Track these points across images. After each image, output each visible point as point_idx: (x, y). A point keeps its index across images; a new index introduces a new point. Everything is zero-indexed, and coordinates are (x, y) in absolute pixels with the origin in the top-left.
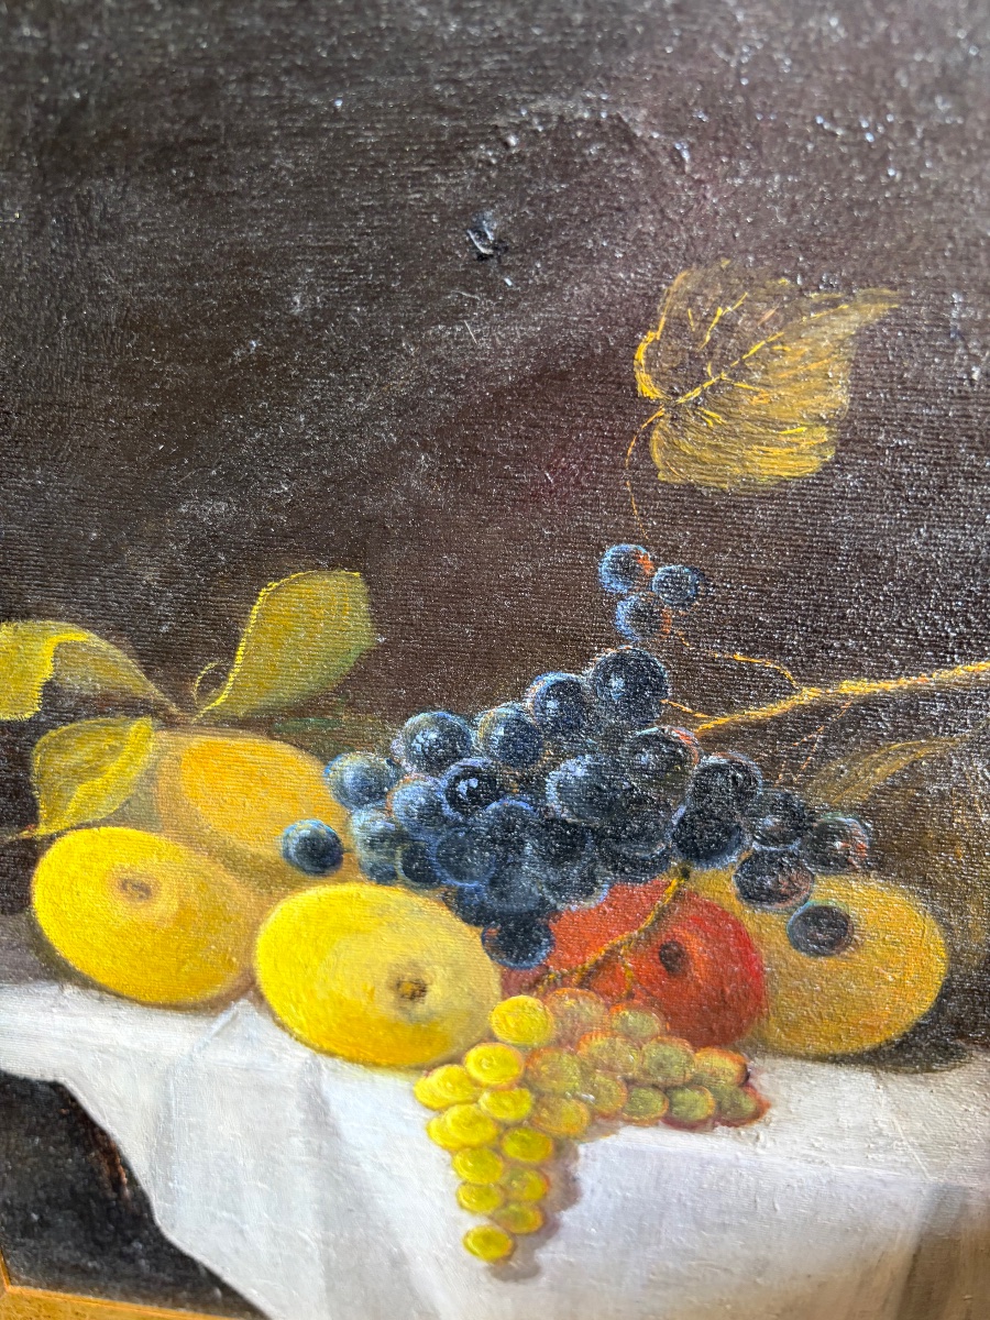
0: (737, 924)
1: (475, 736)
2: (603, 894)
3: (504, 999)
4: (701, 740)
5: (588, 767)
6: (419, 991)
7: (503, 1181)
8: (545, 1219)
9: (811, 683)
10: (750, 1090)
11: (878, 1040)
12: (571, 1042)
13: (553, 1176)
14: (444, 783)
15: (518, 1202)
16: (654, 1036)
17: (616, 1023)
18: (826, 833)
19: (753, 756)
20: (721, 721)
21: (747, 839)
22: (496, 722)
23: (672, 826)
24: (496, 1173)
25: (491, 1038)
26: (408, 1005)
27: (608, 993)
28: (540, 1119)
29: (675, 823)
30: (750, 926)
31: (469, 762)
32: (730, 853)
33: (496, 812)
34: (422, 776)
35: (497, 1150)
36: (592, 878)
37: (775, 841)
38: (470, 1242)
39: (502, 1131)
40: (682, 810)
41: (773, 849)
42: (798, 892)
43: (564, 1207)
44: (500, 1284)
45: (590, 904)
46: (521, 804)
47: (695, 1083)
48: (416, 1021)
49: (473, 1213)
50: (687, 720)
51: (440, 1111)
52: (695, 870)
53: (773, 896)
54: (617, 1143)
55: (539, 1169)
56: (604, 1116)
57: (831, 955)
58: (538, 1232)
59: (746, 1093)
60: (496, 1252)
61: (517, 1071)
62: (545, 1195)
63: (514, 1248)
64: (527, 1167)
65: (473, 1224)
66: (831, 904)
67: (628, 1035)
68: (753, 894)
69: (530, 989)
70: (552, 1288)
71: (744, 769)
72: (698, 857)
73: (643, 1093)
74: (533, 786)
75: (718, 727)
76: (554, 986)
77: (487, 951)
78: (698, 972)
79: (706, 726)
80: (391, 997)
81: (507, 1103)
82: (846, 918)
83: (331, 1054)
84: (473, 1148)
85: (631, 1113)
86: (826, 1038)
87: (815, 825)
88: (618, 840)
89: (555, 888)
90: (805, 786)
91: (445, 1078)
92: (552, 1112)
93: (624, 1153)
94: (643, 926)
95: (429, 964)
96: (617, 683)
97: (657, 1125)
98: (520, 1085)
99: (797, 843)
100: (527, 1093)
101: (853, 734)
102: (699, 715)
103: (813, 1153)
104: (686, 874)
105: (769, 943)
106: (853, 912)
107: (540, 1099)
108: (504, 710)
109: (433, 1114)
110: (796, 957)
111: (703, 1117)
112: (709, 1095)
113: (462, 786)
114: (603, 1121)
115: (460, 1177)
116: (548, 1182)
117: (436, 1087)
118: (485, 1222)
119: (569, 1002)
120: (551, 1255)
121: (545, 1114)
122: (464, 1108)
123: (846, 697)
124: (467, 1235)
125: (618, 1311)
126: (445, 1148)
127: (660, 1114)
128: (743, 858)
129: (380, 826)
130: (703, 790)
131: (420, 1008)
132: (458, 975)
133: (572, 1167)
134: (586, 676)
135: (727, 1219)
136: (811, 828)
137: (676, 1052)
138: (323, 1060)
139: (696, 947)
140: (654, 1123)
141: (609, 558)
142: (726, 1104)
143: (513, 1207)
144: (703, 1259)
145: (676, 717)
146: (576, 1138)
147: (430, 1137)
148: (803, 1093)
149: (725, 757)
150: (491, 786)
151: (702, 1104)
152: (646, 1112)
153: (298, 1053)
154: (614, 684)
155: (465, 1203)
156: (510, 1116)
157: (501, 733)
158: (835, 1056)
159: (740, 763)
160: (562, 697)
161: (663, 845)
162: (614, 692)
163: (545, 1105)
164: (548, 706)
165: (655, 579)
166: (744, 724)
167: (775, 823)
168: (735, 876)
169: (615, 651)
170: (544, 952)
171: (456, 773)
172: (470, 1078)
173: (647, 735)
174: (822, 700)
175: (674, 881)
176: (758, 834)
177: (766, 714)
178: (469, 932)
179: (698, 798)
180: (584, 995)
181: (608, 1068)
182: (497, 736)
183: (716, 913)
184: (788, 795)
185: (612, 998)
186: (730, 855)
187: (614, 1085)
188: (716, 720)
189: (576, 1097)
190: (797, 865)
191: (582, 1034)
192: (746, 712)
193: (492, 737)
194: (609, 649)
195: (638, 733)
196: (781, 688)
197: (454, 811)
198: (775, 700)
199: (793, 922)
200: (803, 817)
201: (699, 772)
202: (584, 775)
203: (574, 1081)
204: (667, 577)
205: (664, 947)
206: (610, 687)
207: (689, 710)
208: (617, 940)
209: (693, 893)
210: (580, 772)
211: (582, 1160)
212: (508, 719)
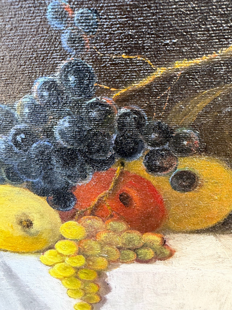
0: (148, 182)
1: (17, 114)
2: (90, 177)
3: (63, 223)
4: (116, 102)
5: (69, 122)
6: (29, 224)
7: (82, 287)
8: (101, 297)
11: (214, 223)
12: (93, 236)
13: (100, 284)
14: (10, 138)
16: (124, 231)
17: (109, 227)
18: (179, 138)
19: (141, 106)
20: (123, 91)
21: (146, 145)
22: (23, 106)
23: (112, 144)
24: (79, 285)
25: (62, 238)
26: (27, 229)
27: (102, 216)
28: (89, 265)
29: (113, 142)
30: (154, 183)
31: (18, 126)
32: (140, 153)
33: (36, 148)
34: (1, 135)
35: (77, 277)
36: (84, 170)
37: (158, 145)
38: (76, 307)
39: (76, 271)
40: (115, 136)
41: (157, 148)
42: (171, 166)
43: (107, 294)
45: (87, 181)
46: (46, 143)
47: (145, 246)
48: (31, 235)
49: (75, 298)
50: (108, 93)
51: (52, 266)
53: (162, 169)
54: (120, 270)
55: (94, 282)
56: (113, 262)
57: (191, 191)
58: (99, 302)
59: (165, 248)
60: (86, 309)
61: (76, 249)
62: (99, 290)
63: (93, 308)
64: (90, 282)
65: (76, 302)
66: (187, 170)
67: (115, 231)
68: (152, 168)
69: (72, 218)
71: (137, 113)
72: (126, 156)
73: (126, 252)
74: (49, 133)
75: (122, 94)
76: (81, 216)
77: (51, 206)
78: (137, 204)
79: (117, 94)
80: (20, 227)
81: (76, 261)
82: (194, 175)
83: (5, 251)
84: (68, 277)
85: (123, 260)
86: (194, 224)
87: (174, 135)
88: (91, 153)
89: (69, 176)
90: (166, 117)
91: (50, 254)
92: (93, 262)
93: (124, 273)
94: (110, 188)
95: (29, 213)
96: (72, 78)
97: (134, 263)
98: (78, 254)
99: (168, 144)
100: (82, 256)
101: (185, 89)
102: (112, 89)
103: (195, 266)
104: (123, 164)
105: (163, 189)
106: (197, 171)
107: (87, 258)
108: (25, 100)
109: (49, 268)
110: (176, 193)
111: (150, 258)
112: (151, 250)
113: (19, 138)
115: (66, 288)
116: (99, 287)
117: (48, 258)
118: (80, 301)
119: (89, 222)
121: (91, 263)
122: (60, 264)
123: (178, 70)
126: (58, 278)
127: (134, 259)
128: (145, 154)
130: (122, 126)
131: (32, 230)
132: (42, 216)
133: (106, 280)
134: (57, 76)
135: (166, 291)
136: (172, 136)
137: (135, 235)
138: (3, 253)
139: (134, 194)
140: (132, 262)
141: (51, 10)
142: (158, 253)
143: (88, 295)
145: (101, 92)
146: (104, 270)
147: (51, 276)
148: (188, 246)
149: (128, 108)
150: (30, 137)
151: (150, 254)
152: (129, 258)
154: (70, 79)
155: (71, 296)
156: (78, 265)
157: (28, 111)
158: (198, 230)
159: (135, 110)
160: (49, 89)
161: (110, 153)
162: (71, 83)
163: (90, 260)
164: (44, 95)
165: (76, 19)
166: (134, 91)
167: (156, 136)
168: (144, 162)
169: (67, 62)
170: (73, 203)
171: (14, 133)
172: (59, 254)
173: (92, 103)
174: (167, 73)
175: (118, 168)
176: (150, 142)
177: (142, 84)
178: (41, 199)
179: (120, 129)
180: (93, 218)
181: (110, 244)
182: (26, 113)
183: (139, 179)
184: (159, 123)
185: (104, 218)
186: (139, 153)
187: (114, 250)
188: (121, 91)
189: (100, 256)
190: (169, 154)
191: (96, 233)
192: (133, 85)
193: (24, 113)
194: (63, 61)
195: (88, 102)
196: (147, 70)
197: (19, 150)
198: (145, 76)
199: (172, 179)
200: (168, 132)
201: (118, 117)
202: (69, 126)
203: (98, 250)
204: (81, 17)
205: (121, 195)
206: (69, 81)
207: (108, 87)
208: (101, 195)
209: (128, 172)
210: (67, 124)
211: (109, 277)
212: (28, 104)
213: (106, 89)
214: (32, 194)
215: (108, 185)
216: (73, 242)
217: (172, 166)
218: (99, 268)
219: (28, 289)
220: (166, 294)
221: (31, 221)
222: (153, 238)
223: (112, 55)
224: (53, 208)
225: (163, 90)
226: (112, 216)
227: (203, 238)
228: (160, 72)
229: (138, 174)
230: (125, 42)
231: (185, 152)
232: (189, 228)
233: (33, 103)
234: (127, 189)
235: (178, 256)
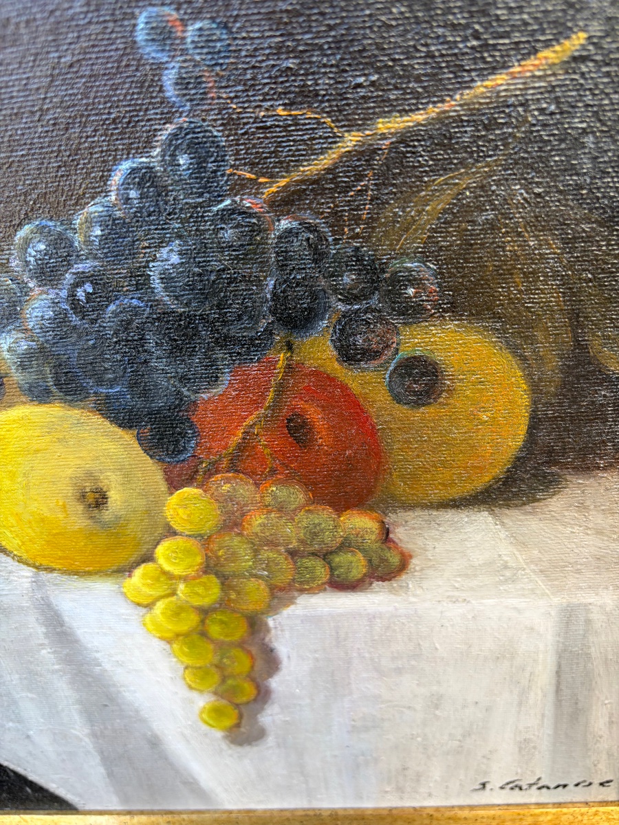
0: (344, 387)
1: (78, 240)
2: (226, 378)
3: (171, 494)
4: (271, 206)
5: (180, 253)
6: (101, 499)
7: (216, 660)
8: (258, 688)
9: (351, 126)
10: (392, 545)
12: (236, 524)
13: (254, 650)
14: (64, 294)
15: (232, 676)
16: (300, 508)
17: (268, 499)
18: (396, 283)
19: (318, 214)
20: (283, 182)
21: (333, 301)
22: (89, 222)
23: (267, 300)
24: (209, 655)
25: (171, 532)
26: (96, 513)
27: (254, 472)
28: (229, 600)
29: (269, 296)
30: (355, 386)
31: (80, 267)
32: (322, 318)
33: (115, 314)
34: (45, 288)
35: (204, 634)
36: (213, 362)
37: (357, 299)
38: (205, 716)
39: (202, 617)
40: (271, 283)
41: (356, 307)
43: (270, 675)
44: (239, 749)
45: (220, 390)
46: (135, 302)
47: (345, 545)
48: (105, 526)
49: (201, 691)
50: (252, 187)
51: (149, 606)
52: (297, 342)
53: (369, 354)
54: (298, 612)
55: (241, 645)
56: (281, 589)
57: (430, 404)
58: (255, 700)
59: (390, 548)
60: (228, 723)
61: (199, 559)
62: (252, 667)
63: (241, 716)
64: (232, 645)
65: (202, 701)
66: (418, 353)
67: (281, 510)
68: (348, 355)
69: (190, 481)
70: (279, 746)
71: (311, 228)
72: (295, 327)
73: (308, 562)
74: (140, 282)
75: (281, 190)
76: (209, 473)
77: (145, 451)
78: (323, 440)
79: (271, 190)
80: (80, 508)
81: (200, 590)
82: (434, 365)
83: (51, 570)
84: (185, 636)
85: (301, 583)
86: (444, 485)
87: (387, 275)
88: (225, 323)
89: (183, 379)
90: (370, 237)
91: (144, 576)
92: (238, 593)
93: (306, 619)
94: (267, 404)
95: (101, 471)
96: (183, 160)
97: (325, 590)
98: (205, 572)
99: (376, 296)
100: (213, 578)
101: (400, 174)
102: (262, 180)
104: (289, 347)
105: (375, 401)
106: (438, 357)
107: (226, 581)
108: (94, 208)
109: (144, 610)
110: (401, 411)
111: (360, 576)
112: (360, 556)
113: (80, 294)
114: (281, 594)
115: (182, 662)
116: (252, 657)
117: (140, 585)
118: (213, 698)
119: (226, 487)
120: (270, 717)
121: (233, 596)
122: (167, 600)
123: (383, 137)
124: (201, 712)
125: (335, 756)
126: (161, 638)
127: (325, 580)
128: (334, 321)
129: (24, 346)
130: (284, 259)
131: (107, 515)
132: (127, 477)
133: (267, 639)
134: (154, 157)
136: (384, 279)
137: (323, 516)
138: (44, 576)
139: (315, 415)
140: (320, 589)
141: (141, 26)
142: (376, 561)
143: (230, 682)
144: (390, 701)
145: (240, 186)
146: (263, 613)
147: (149, 632)
148: (436, 540)
149: (295, 219)
150: (104, 289)
151: (355, 564)
152: (314, 580)
153: (23, 573)
154: (181, 162)
155: (193, 685)
156: (206, 601)
157: (99, 233)
158: (454, 500)
159: (309, 223)
160: (140, 185)
161: (264, 321)
162: (183, 170)
163: (231, 587)
164: (131, 196)
165: (189, 40)
166: (303, 182)
167: (353, 280)
168: (332, 340)
169: (174, 127)
170: (193, 443)
171: (72, 282)
172: (164, 573)
173: (223, 210)
174: (364, 144)
175: (282, 355)
176: (341, 294)
177: (319, 167)
178: (126, 436)
179: (282, 267)
180: (235, 478)
181: (272, 544)
182: (96, 237)
183: (324, 380)
184: (357, 249)
185: (258, 477)
186: (322, 320)
187: (281, 559)
188: (278, 182)
189: (253, 576)
190: (381, 319)
191: (243, 515)
192: (302, 169)
193: (92, 238)
194: (168, 125)
195: (215, 209)
196: (326, 138)
197: (81, 320)
198: (323, 151)
199: (390, 377)
200: (376, 269)
201: (276, 240)
202: (179, 261)
203: (248, 561)
204: (200, 36)
205: (290, 421)
206: (179, 165)
207: (253, 176)
208: (249, 421)
209: (300, 364)
210: (175, 259)
211: (273, 631)
212: (100, 217)
213: (251, 179)
214: (107, 423)
215: (263, 397)
216: (192, 541)
217: (388, 346)
218: (251, 607)
219: (98, 669)
220: (399, 671)
221: (104, 490)
222: (361, 524)
223: (258, 110)
224: (151, 457)
225: (360, 177)
226: (273, 471)
227: (466, 519)
228: (351, 140)
229: (322, 369)
230: (282, 83)
231: (413, 313)
232: (436, 494)
233: (110, 216)
234: (301, 404)
235: (417, 568)
